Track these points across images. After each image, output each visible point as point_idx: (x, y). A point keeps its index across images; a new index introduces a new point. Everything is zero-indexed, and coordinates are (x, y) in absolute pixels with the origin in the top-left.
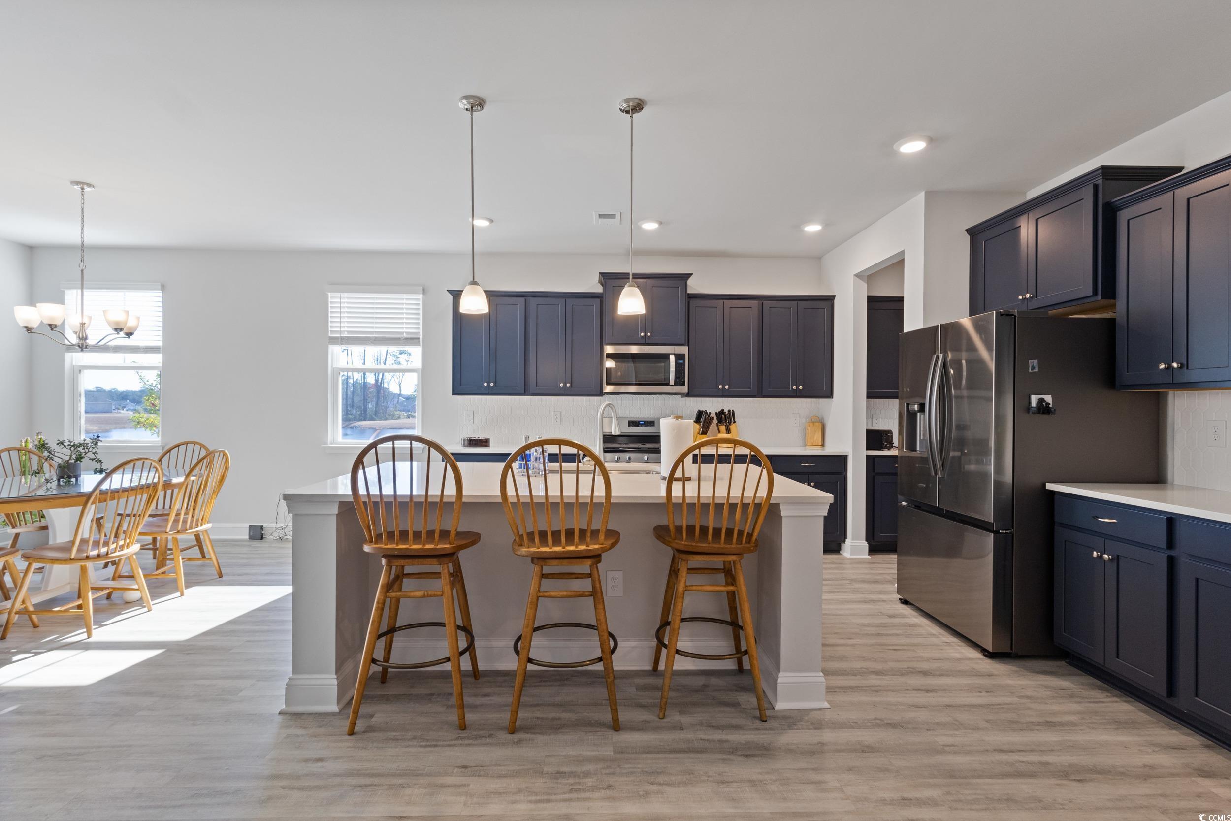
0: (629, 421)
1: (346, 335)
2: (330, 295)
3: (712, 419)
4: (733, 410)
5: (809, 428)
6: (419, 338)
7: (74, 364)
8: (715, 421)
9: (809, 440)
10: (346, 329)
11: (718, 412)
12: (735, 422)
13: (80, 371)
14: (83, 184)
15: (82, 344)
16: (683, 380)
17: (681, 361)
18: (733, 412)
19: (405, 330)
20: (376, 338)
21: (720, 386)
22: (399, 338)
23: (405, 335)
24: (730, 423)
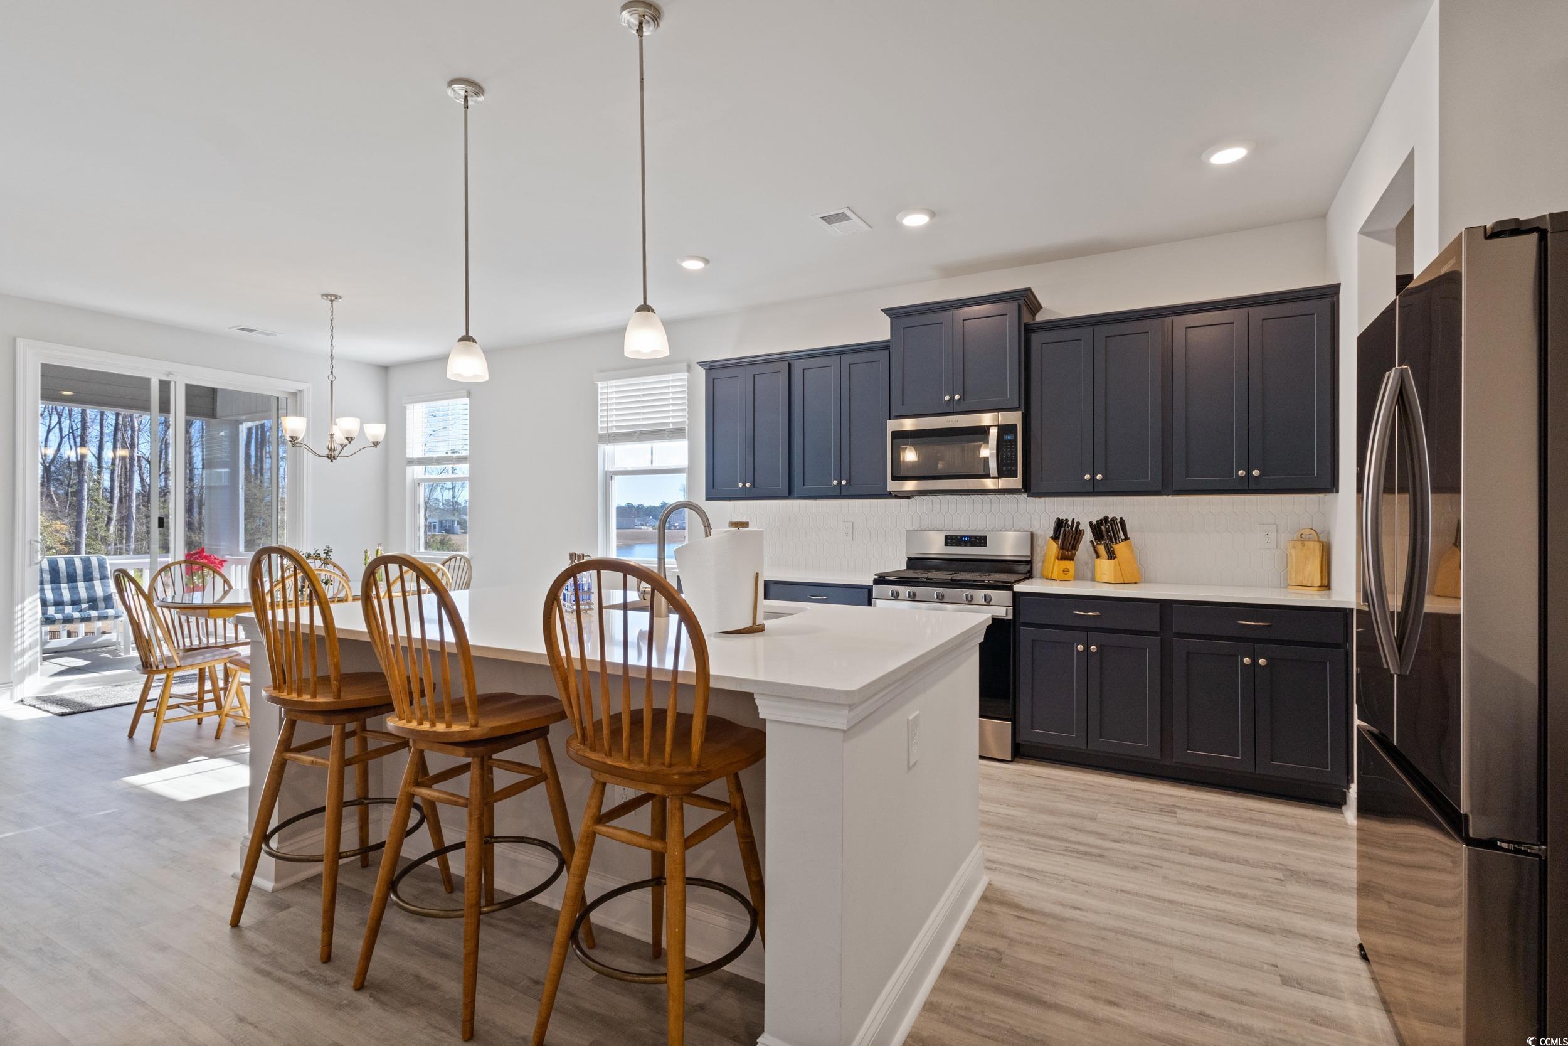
0: (947, 537)
1: (615, 431)
2: (600, 384)
3: (1079, 534)
4: (1121, 518)
5: (1293, 552)
6: (684, 429)
7: (415, 477)
8: (1088, 536)
9: (1293, 576)
10: (615, 424)
11: (1095, 523)
12: (1126, 539)
13: (419, 484)
14: (333, 298)
15: (331, 455)
16: (1013, 468)
17: (1009, 437)
18: (1122, 522)
19: (671, 420)
20: (642, 432)
21: (1087, 477)
22: (664, 430)
23: (671, 426)
24: (1116, 539)
